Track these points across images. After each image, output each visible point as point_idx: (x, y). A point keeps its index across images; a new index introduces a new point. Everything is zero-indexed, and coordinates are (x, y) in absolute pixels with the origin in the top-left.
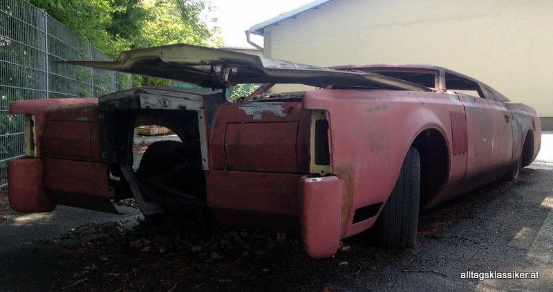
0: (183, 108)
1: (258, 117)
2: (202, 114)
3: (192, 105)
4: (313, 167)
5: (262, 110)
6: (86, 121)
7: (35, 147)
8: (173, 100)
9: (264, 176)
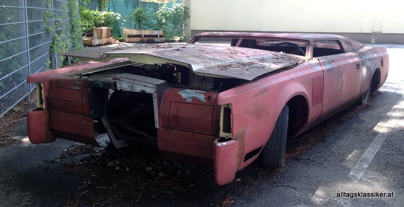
0: (143, 92)
1: (190, 100)
2: (155, 96)
3: (150, 90)
4: (222, 134)
5: (192, 96)
6: (78, 90)
7: (44, 103)
8: (137, 86)
9: (193, 135)
